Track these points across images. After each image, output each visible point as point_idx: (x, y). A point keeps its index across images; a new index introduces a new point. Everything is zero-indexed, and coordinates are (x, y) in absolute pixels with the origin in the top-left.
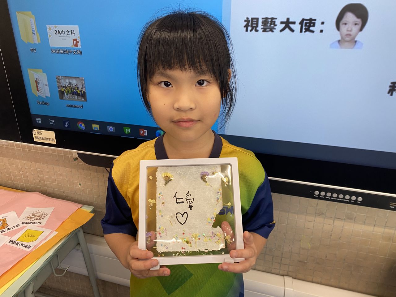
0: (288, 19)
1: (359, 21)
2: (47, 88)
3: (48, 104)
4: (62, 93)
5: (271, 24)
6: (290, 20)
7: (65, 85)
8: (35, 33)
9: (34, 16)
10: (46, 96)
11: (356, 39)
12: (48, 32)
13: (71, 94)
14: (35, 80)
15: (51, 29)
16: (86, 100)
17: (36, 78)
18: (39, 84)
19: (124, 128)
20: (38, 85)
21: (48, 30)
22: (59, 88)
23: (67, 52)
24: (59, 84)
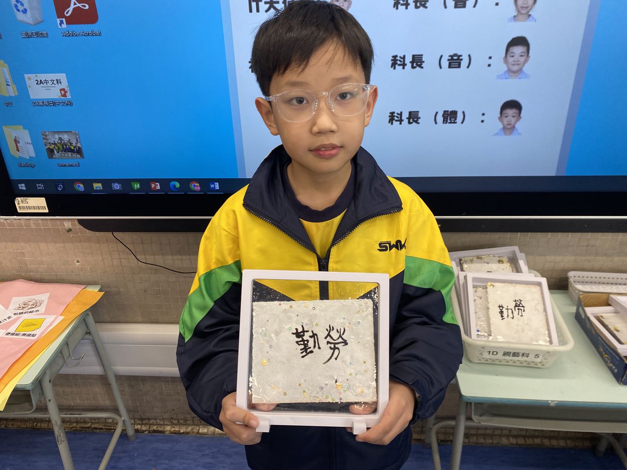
2: (31, 147)
3: (33, 166)
4: (50, 151)
7: (54, 141)
8: (10, 84)
9: (6, 65)
10: (30, 157)
12: (27, 82)
13: (62, 151)
14: (14, 138)
16: (82, 156)
17: (15, 137)
18: (19, 143)
19: (132, 183)
20: (18, 145)
21: (27, 80)
22: (46, 146)
23: (53, 103)
24: (45, 141)
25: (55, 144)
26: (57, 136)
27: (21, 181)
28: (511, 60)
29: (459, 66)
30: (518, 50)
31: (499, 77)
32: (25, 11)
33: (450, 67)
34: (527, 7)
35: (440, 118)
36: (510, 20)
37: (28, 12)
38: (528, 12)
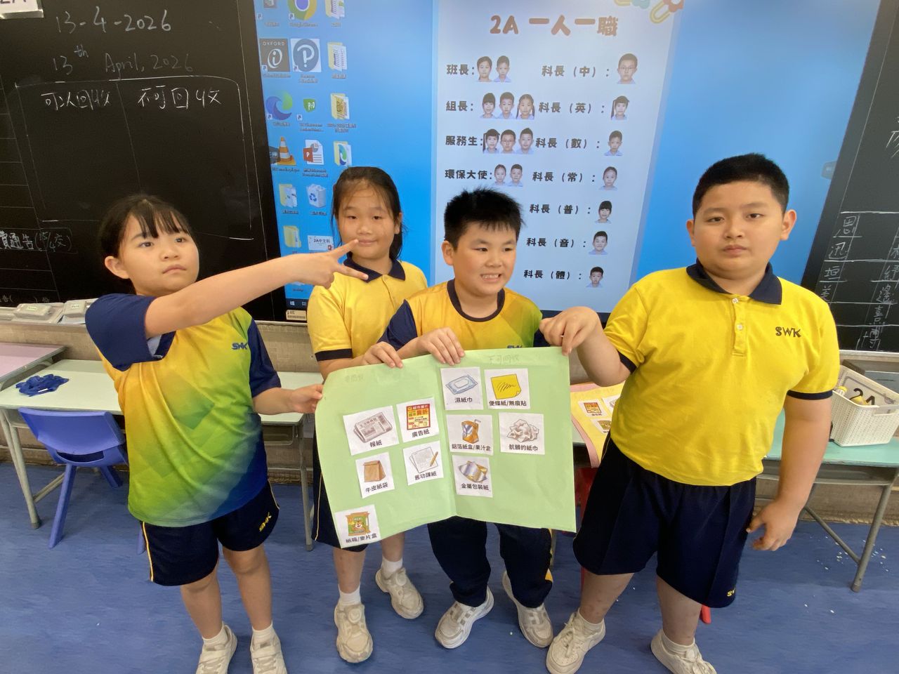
27: (292, 300)
28: (596, 244)
29: (567, 246)
30: (601, 238)
31: (590, 253)
32: (315, 200)
33: (561, 246)
34: (606, 216)
35: (555, 275)
36: (596, 222)
37: (317, 201)
38: (607, 218)
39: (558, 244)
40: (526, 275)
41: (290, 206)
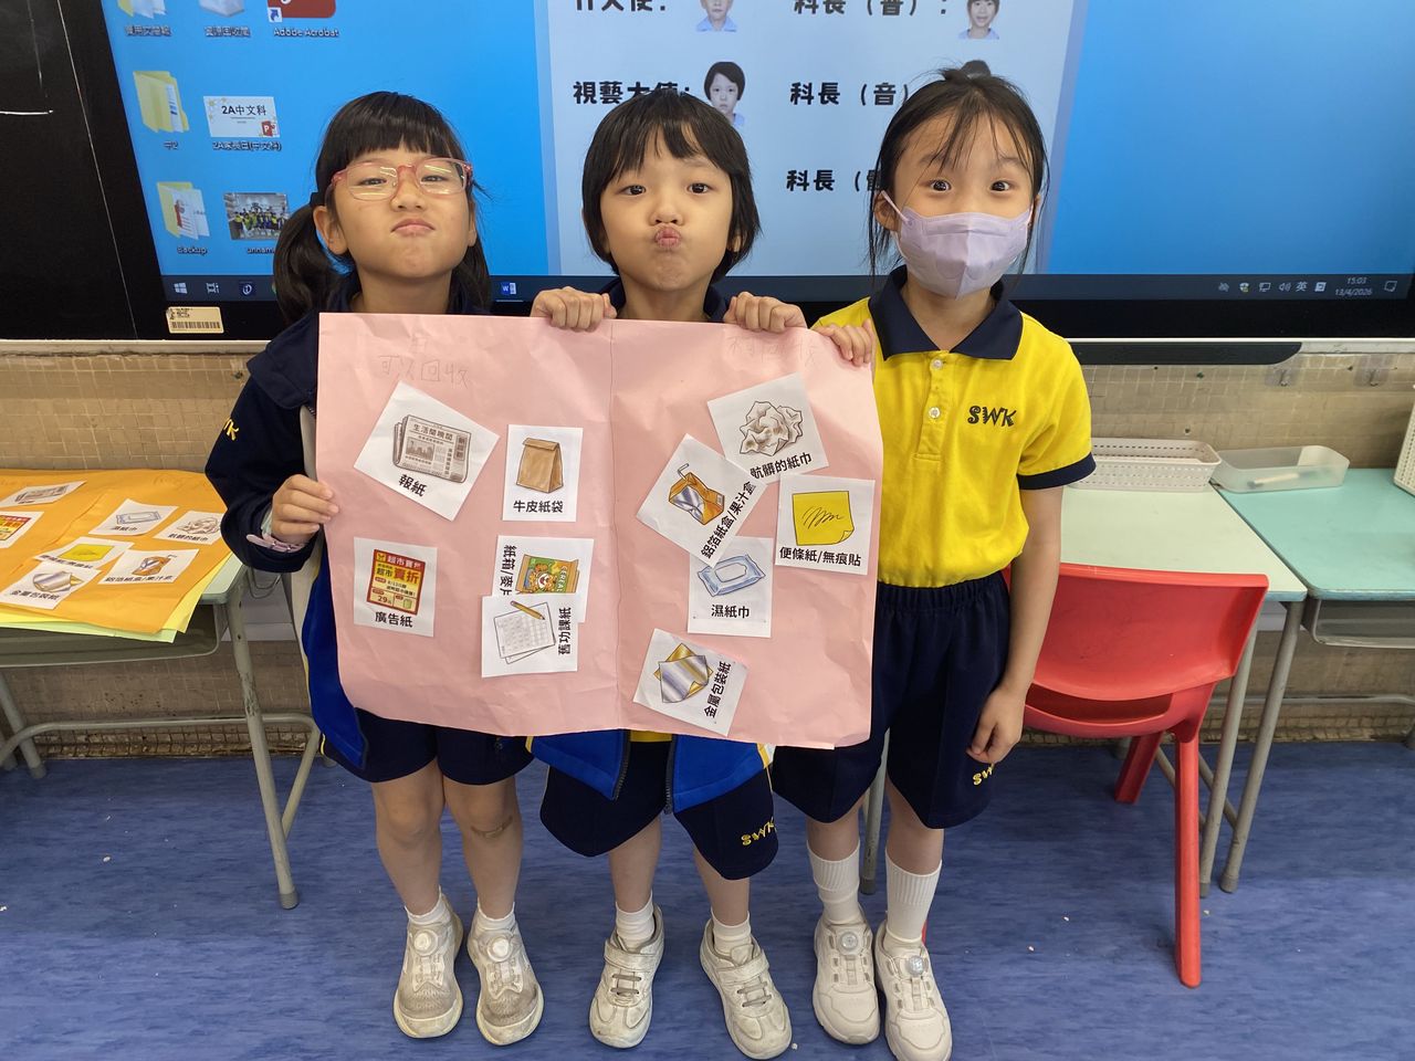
0: (638, 84)
1: (734, 86)
2: (203, 220)
3: (203, 253)
4: (237, 227)
5: (614, 91)
6: (642, 86)
7: (244, 210)
8: (177, 111)
9: (174, 80)
10: (199, 236)
11: (734, 112)
12: (207, 109)
13: (256, 227)
14: (175, 204)
15: (213, 104)
17: (177, 202)
18: (183, 212)
20: (181, 215)
21: (207, 105)
22: (230, 217)
23: (248, 145)
24: (230, 209)
25: (245, 214)
26: (250, 201)
27: (180, 279)
29: (891, 103)
33: (878, 103)
34: (986, 18)
35: (863, 182)
36: (961, 36)
38: (988, 24)
39: (870, 97)
40: (791, 184)
41: (145, 14)
